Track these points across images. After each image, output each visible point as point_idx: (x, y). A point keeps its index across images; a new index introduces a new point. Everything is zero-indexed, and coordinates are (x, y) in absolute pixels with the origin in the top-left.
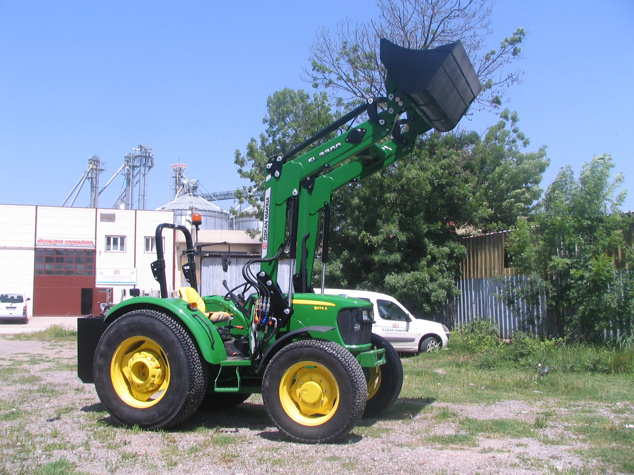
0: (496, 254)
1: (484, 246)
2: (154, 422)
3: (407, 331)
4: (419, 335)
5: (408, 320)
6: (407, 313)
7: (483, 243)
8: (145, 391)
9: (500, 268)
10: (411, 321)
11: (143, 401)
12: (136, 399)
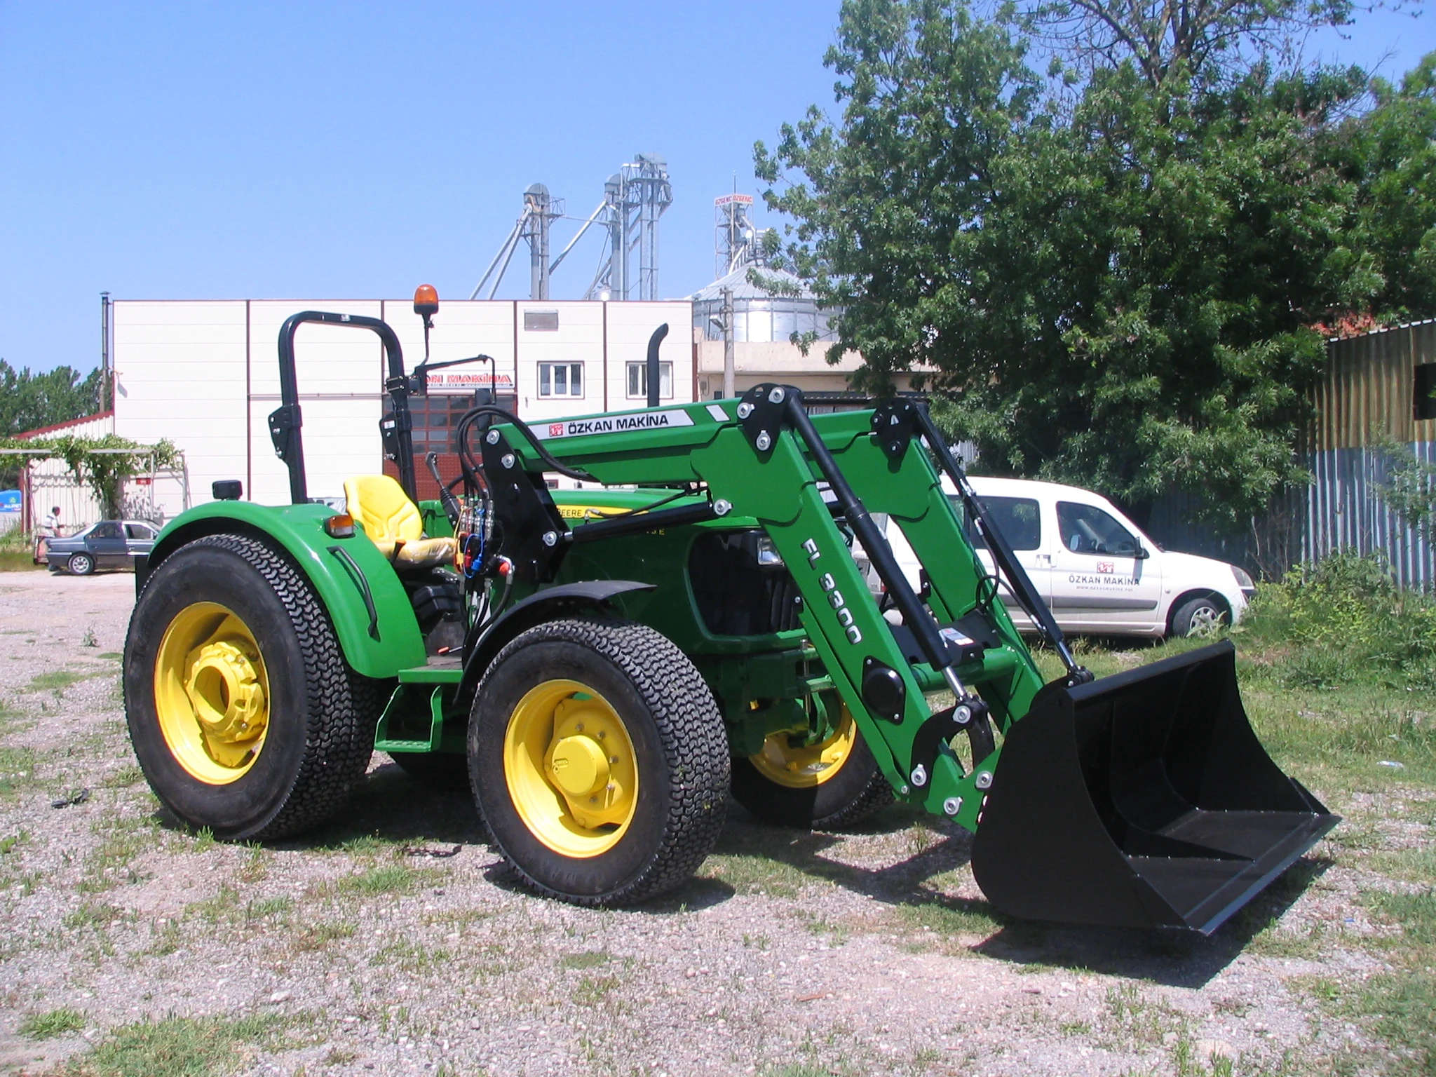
0: (1395, 385)
1: (1363, 364)
2: (244, 819)
3: (1137, 581)
4: (1168, 592)
5: (1140, 555)
6: (1135, 536)
7: (1363, 357)
8: (228, 741)
9: (1405, 419)
10: (1147, 555)
11: (231, 767)
12: (217, 762)
